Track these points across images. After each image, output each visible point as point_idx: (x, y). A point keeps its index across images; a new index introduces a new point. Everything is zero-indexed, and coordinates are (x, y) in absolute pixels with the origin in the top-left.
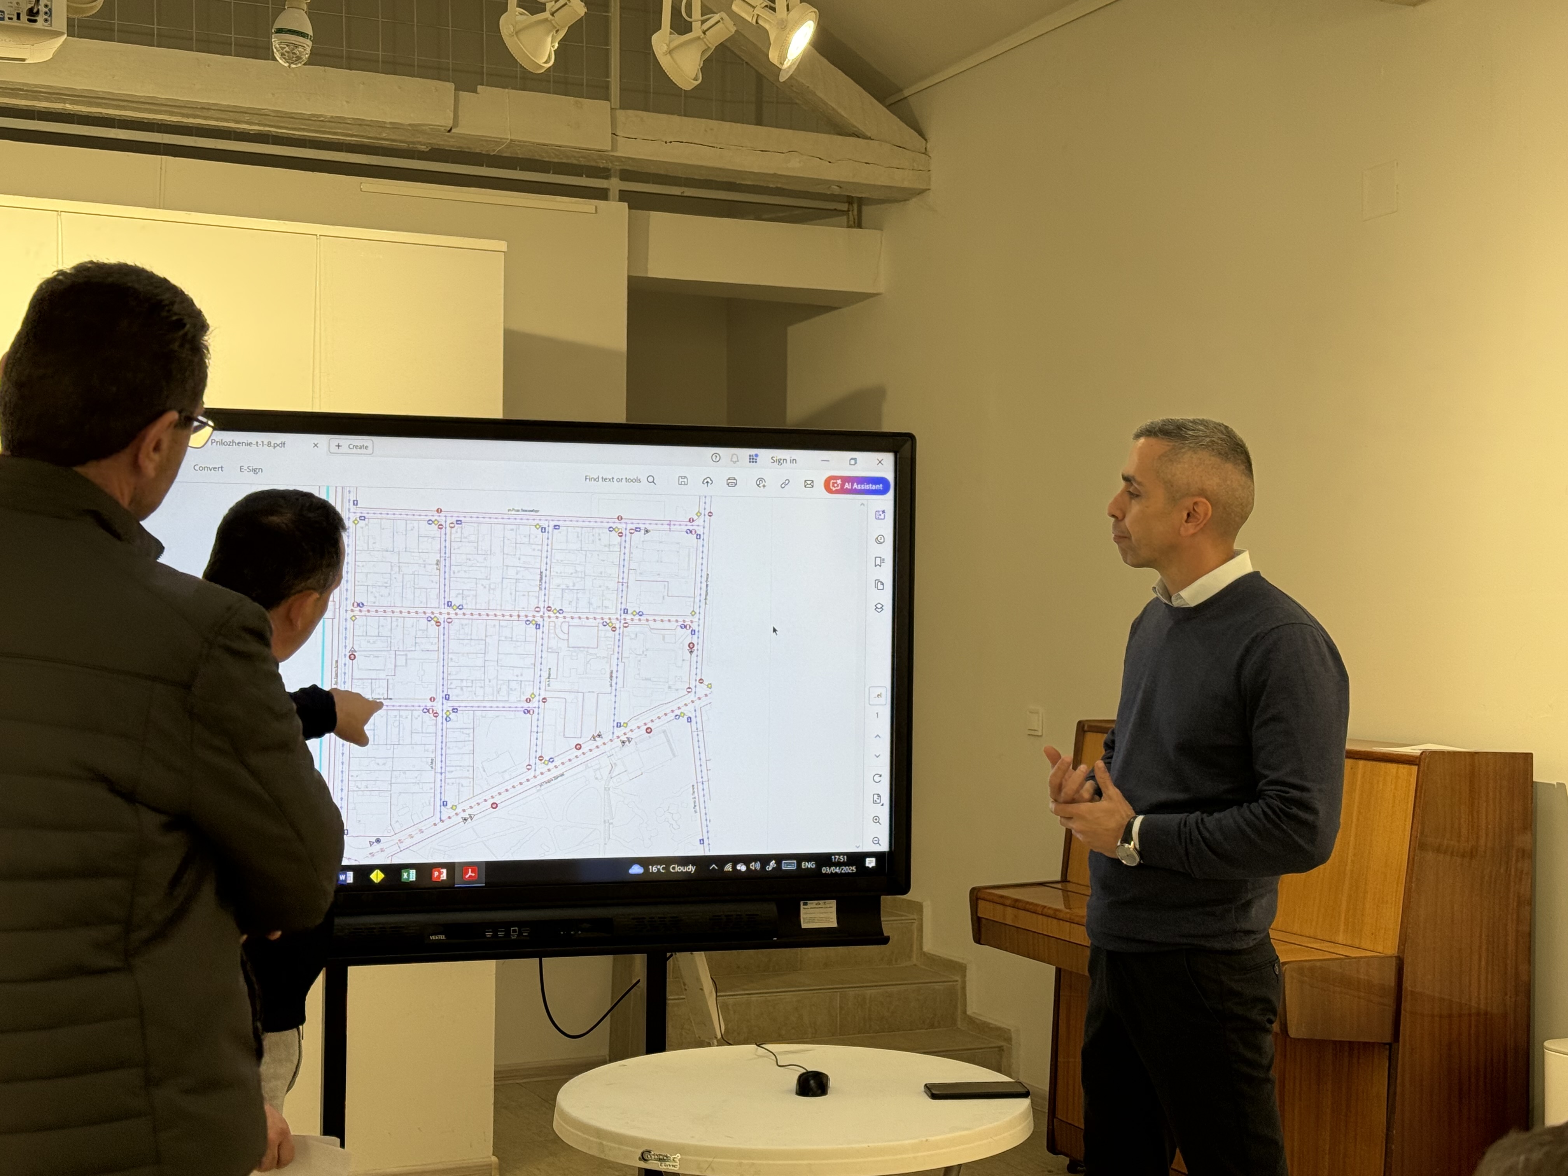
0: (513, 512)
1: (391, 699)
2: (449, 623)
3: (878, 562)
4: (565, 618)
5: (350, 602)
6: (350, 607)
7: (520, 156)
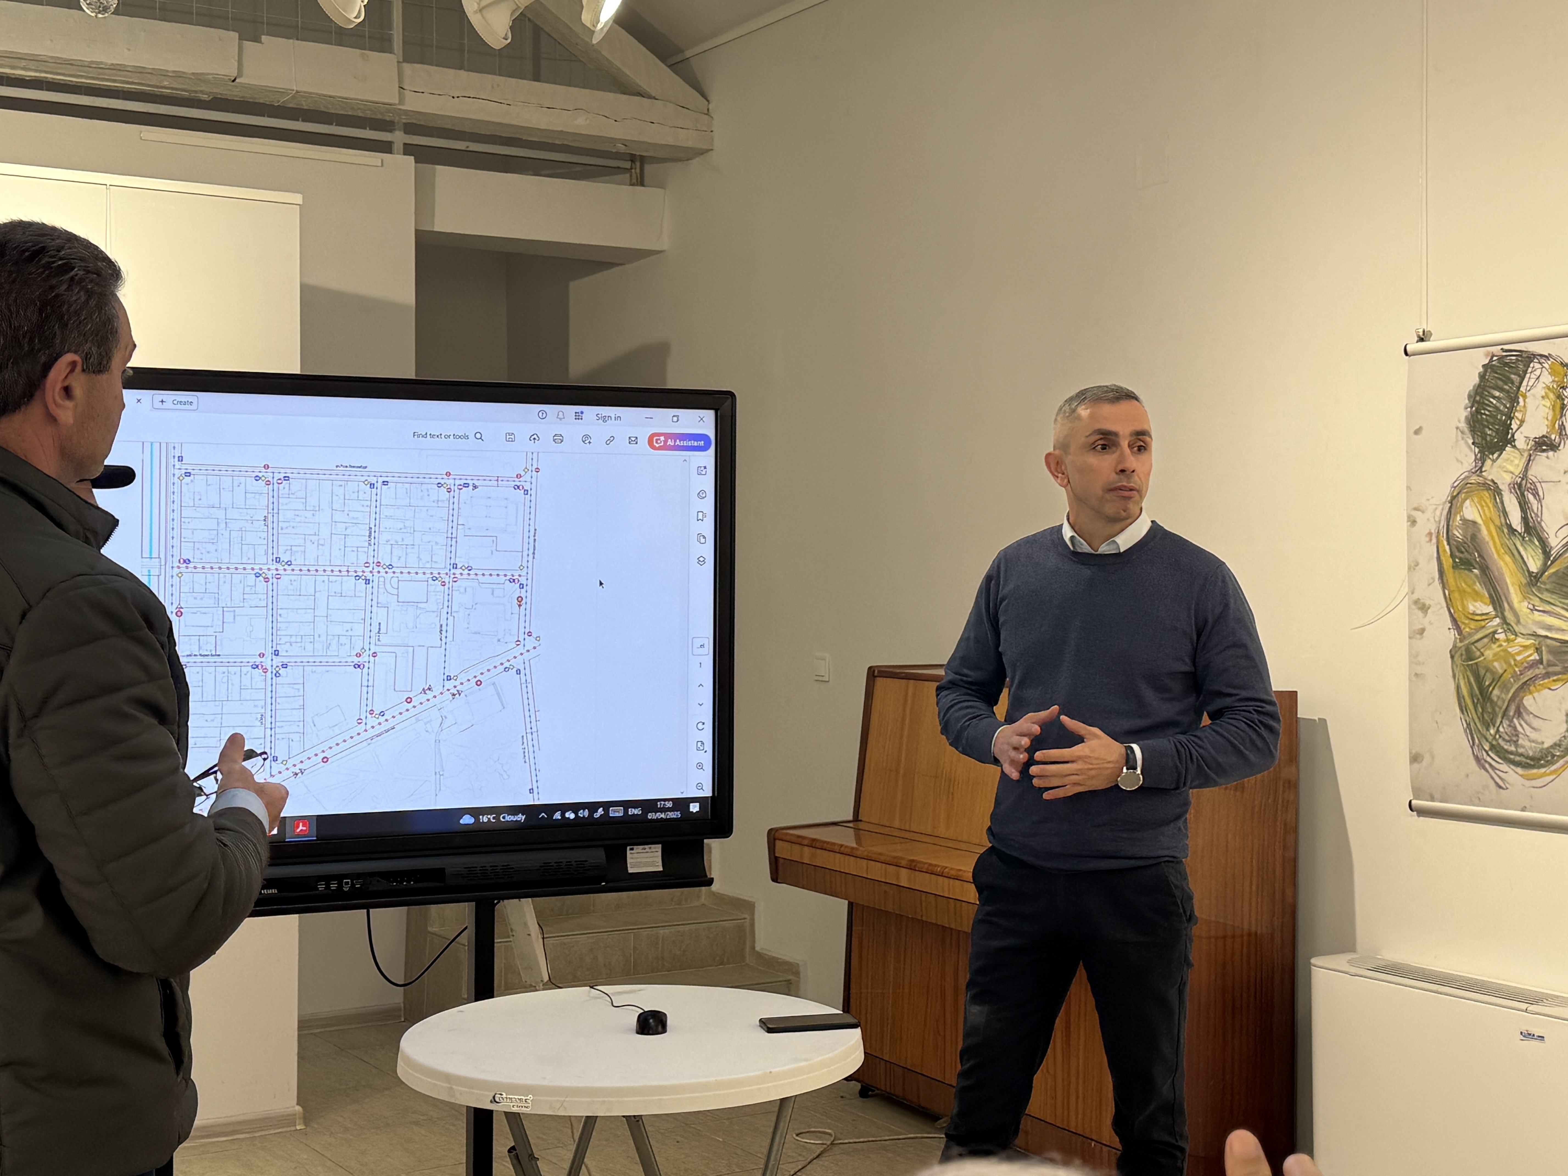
0: (342, 468)
1: (219, 655)
2: (278, 578)
3: (700, 516)
4: (394, 572)
5: (176, 559)
6: (176, 564)
7: (305, 107)
